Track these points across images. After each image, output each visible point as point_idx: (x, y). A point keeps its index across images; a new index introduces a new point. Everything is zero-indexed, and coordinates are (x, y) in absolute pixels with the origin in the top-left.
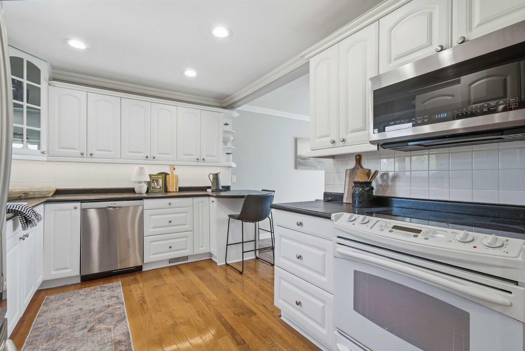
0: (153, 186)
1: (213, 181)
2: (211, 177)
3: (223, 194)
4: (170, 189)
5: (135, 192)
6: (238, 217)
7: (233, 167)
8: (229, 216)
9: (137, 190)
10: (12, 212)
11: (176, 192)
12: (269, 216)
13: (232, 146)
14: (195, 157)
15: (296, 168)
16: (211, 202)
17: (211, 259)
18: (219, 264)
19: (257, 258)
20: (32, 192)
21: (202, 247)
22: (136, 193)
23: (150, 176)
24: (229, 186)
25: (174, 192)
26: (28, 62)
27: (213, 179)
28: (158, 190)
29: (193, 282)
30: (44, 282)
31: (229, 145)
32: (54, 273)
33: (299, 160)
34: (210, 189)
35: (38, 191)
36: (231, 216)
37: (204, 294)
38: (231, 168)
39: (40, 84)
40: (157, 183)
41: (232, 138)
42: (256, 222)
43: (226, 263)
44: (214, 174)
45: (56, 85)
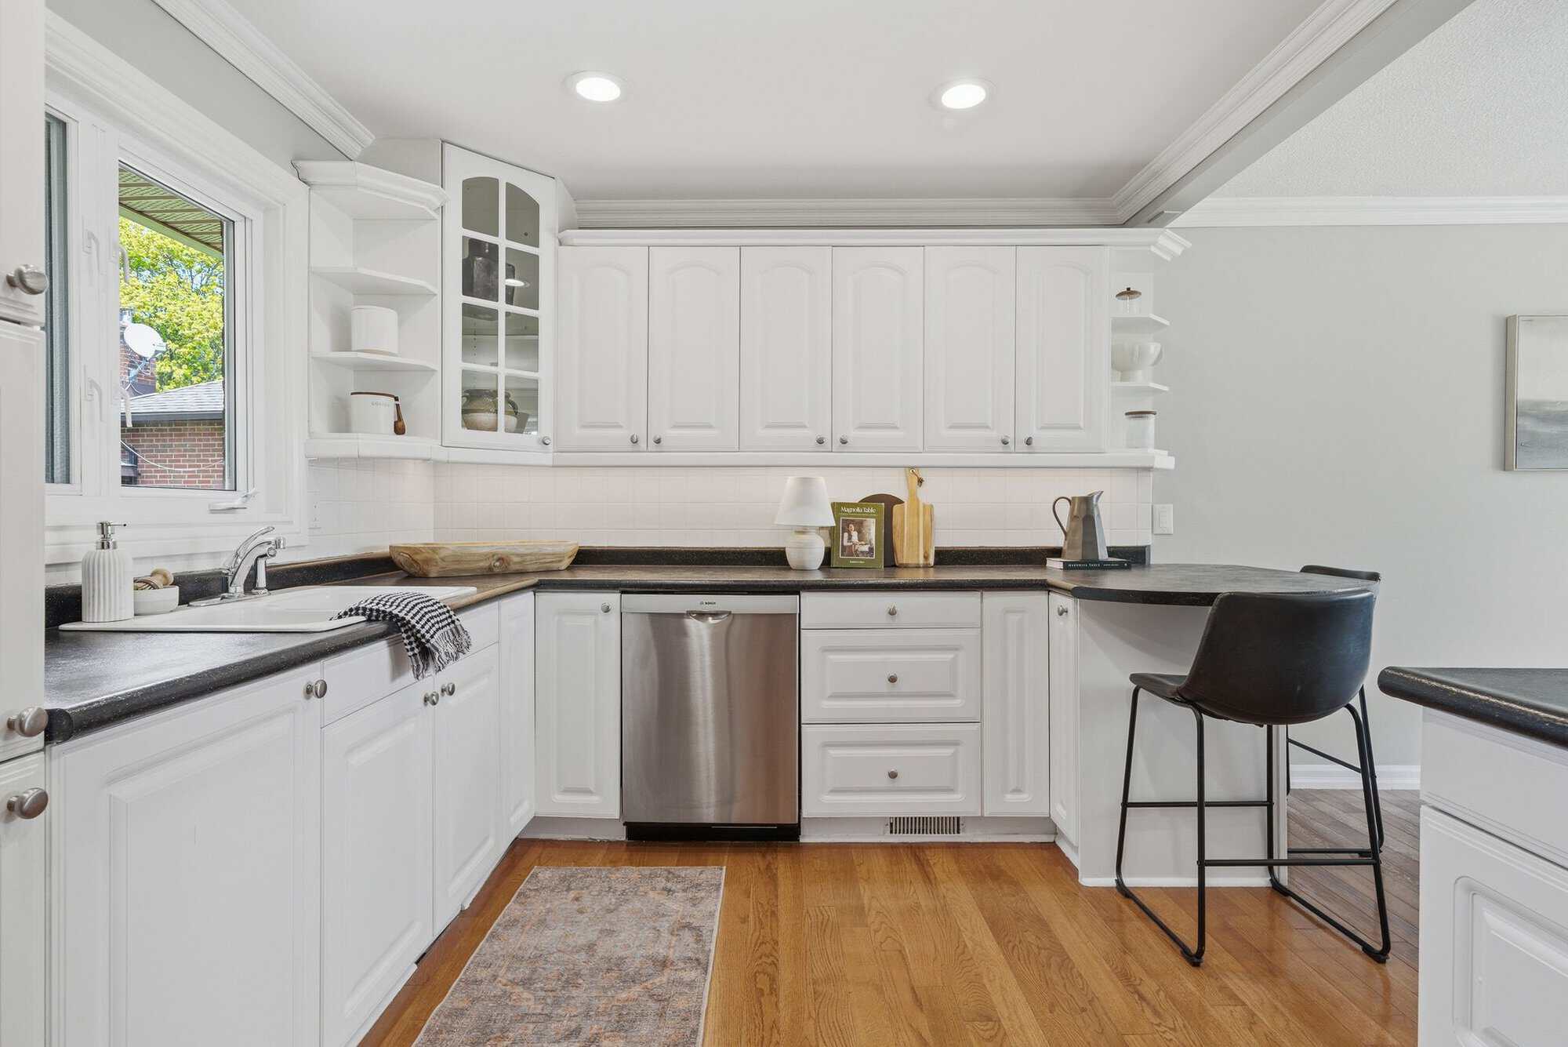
0: (845, 543)
1: (1070, 527)
2: (1064, 510)
3: (1115, 581)
4: (904, 556)
5: (788, 565)
6: (1179, 692)
7: (1157, 469)
8: (1134, 678)
9: (792, 557)
10: (384, 618)
11: (926, 567)
12: (1351, 703)
13: (1155, 381)
14: (996, 435)
15: (1505, 464)
16: (1054, 612)
17: (1052, 847)
18: (1086, 881)
19: (1277, 887)
20: (518, 555)
21: (1017, 791)
22: (791, 569)
23: (837, 507)
24: (1144, 547)
25: (919, 567)
26: (509, 187)
27: (1073, 517)
28: (862, 560)
29: (965, 946)
30: (537, 822)
31: (1142, 377)
32: (559, 798)
33: (1527, 424)
34: (1060, 557)
35: (530, 554)
36: (1142, 682)
37: (1005, 1024)
38: (1151, 474)
39: (537, 246)
40: (859, 532)
41: (1154, 349)
42: (1274, 727)
43: (1120, 884)
44: (1073, 498)
45: (576, 241)
